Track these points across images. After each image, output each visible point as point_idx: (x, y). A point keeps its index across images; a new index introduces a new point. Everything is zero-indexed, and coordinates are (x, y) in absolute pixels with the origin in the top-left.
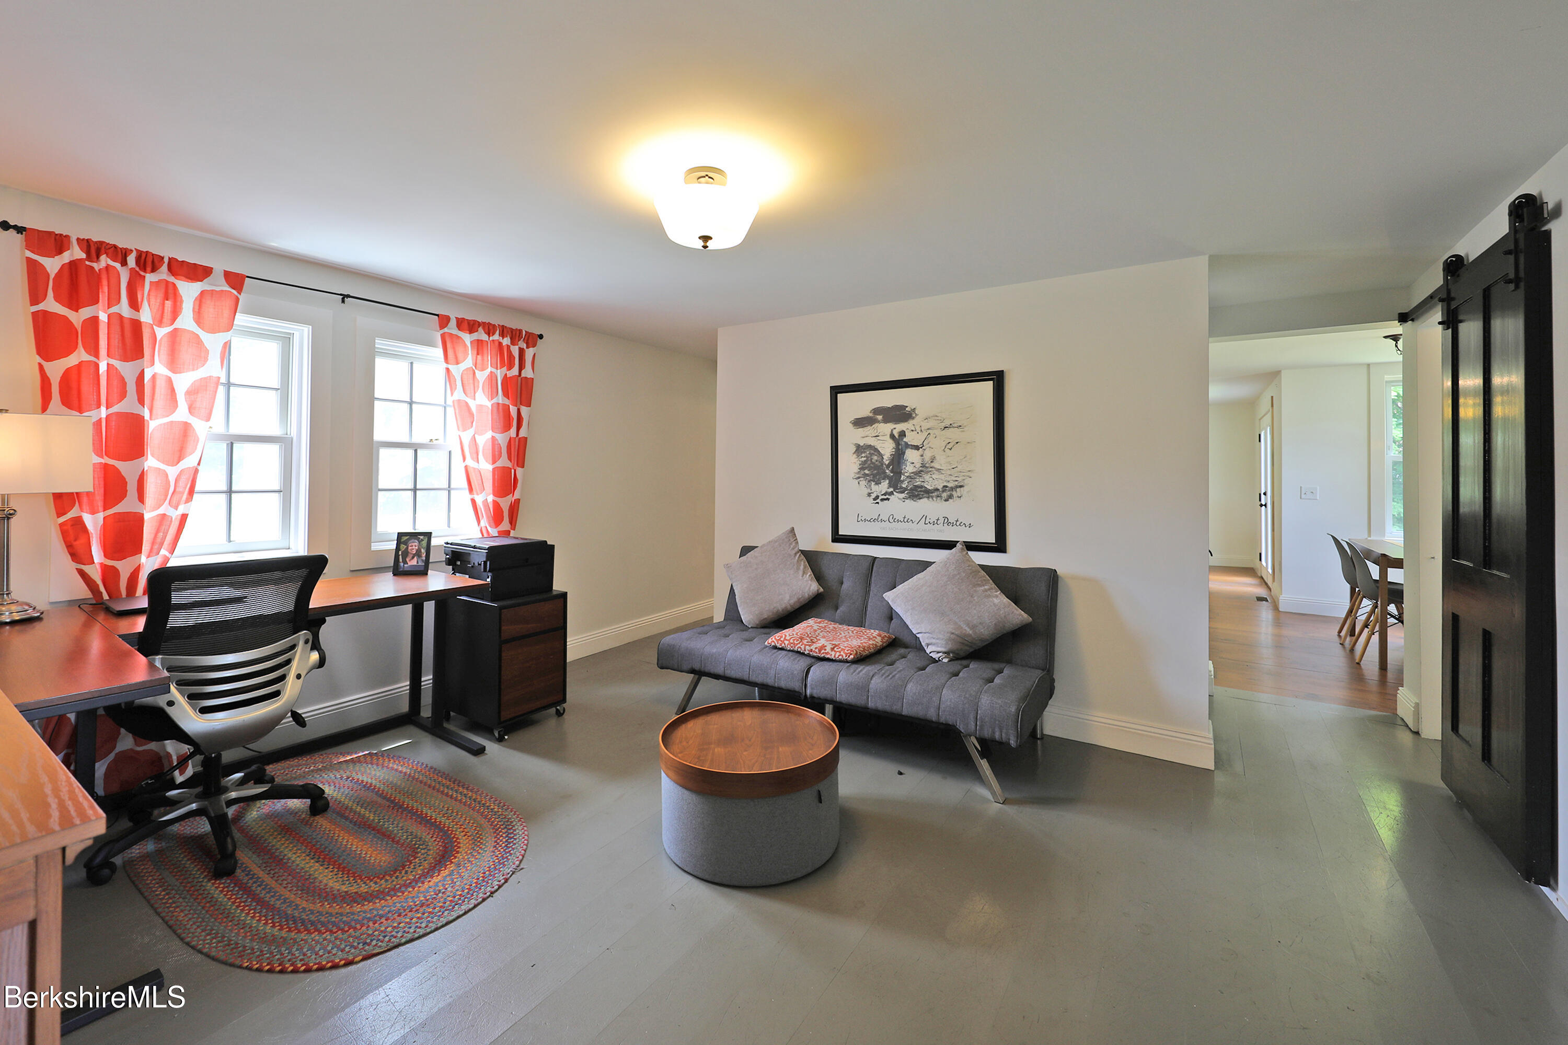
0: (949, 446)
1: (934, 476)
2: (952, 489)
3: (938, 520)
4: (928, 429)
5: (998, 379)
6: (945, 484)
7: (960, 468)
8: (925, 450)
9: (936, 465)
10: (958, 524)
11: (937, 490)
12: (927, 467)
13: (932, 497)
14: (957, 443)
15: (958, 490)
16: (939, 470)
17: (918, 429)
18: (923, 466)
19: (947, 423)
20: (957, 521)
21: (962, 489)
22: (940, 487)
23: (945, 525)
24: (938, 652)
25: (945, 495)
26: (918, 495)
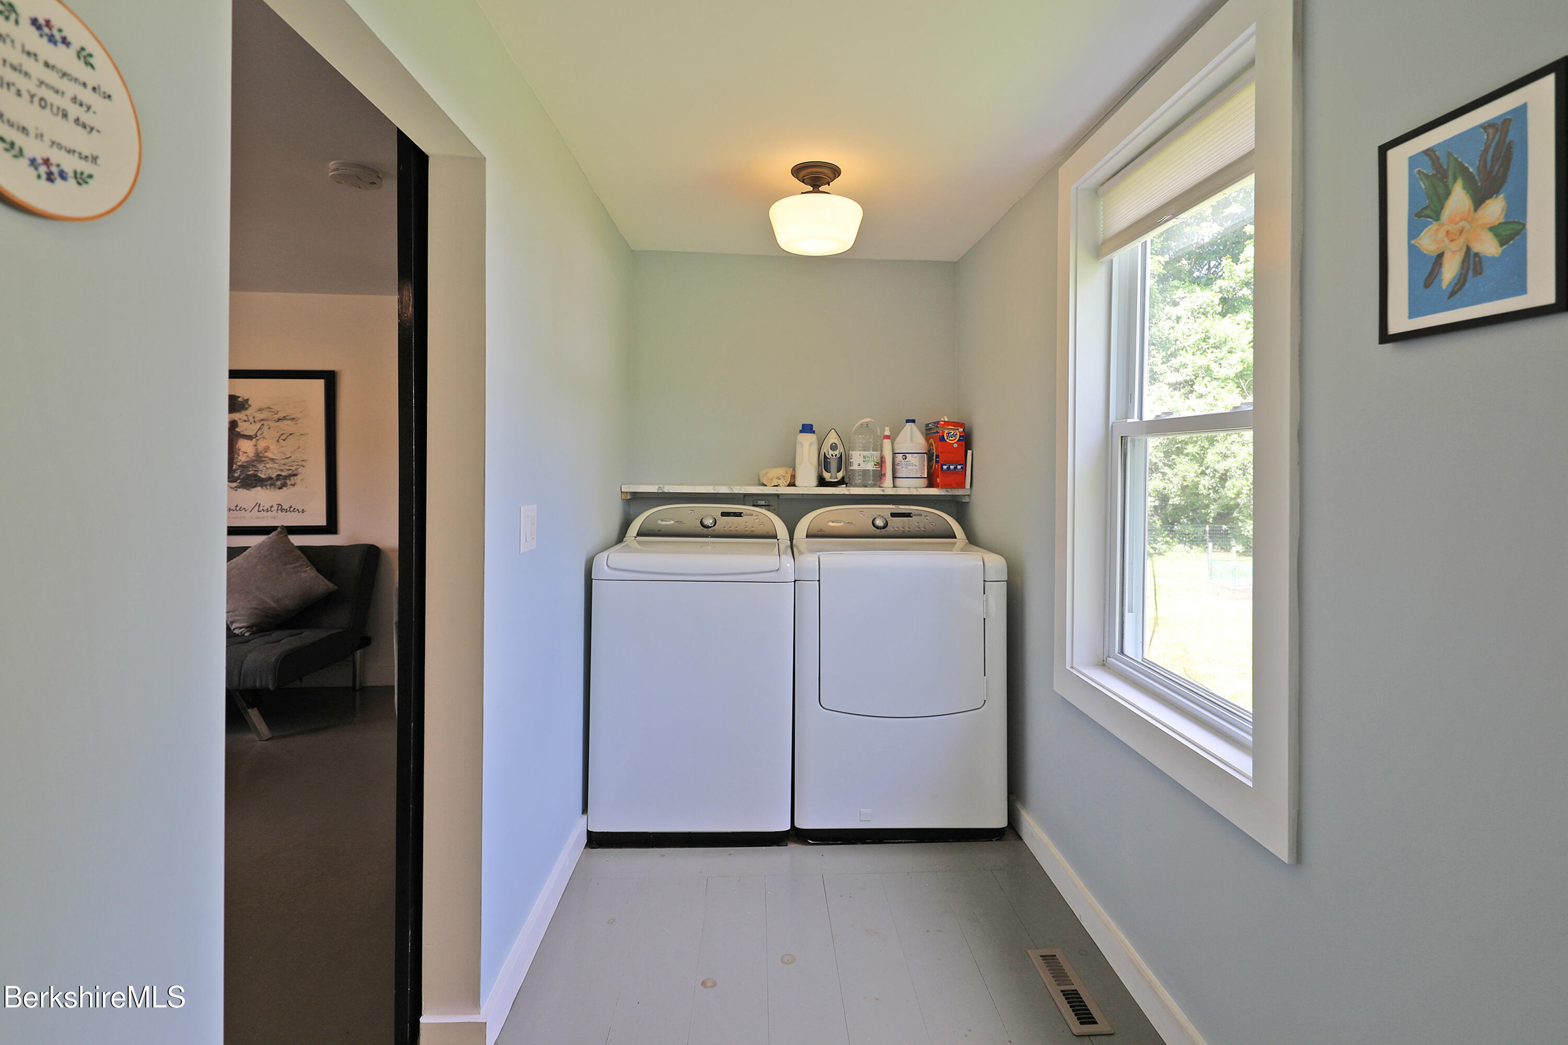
0: (283, 437)
1: (268, 466)
2: (286, 477)
3: (271, 507)
4: (262, 420)
5: (330, 379)
6: (279, 473)
7: (293, 457)
8: (258, 440)
9: (270, 455)
10: (292, 509)
11: (270, 478)
12: (261, 457)
13: (266, 486)
14: (291, 434)
15: (292, 478)
16: (272, 460)
17: (251, 420)
18: (257, 455)
19: (281, 415)
20: (291, 507)
21: (295, 477)
22: (274, 476)
23: (279, 511)
24: (241, 628)
25: (278, 483)
26: (251, 484)
